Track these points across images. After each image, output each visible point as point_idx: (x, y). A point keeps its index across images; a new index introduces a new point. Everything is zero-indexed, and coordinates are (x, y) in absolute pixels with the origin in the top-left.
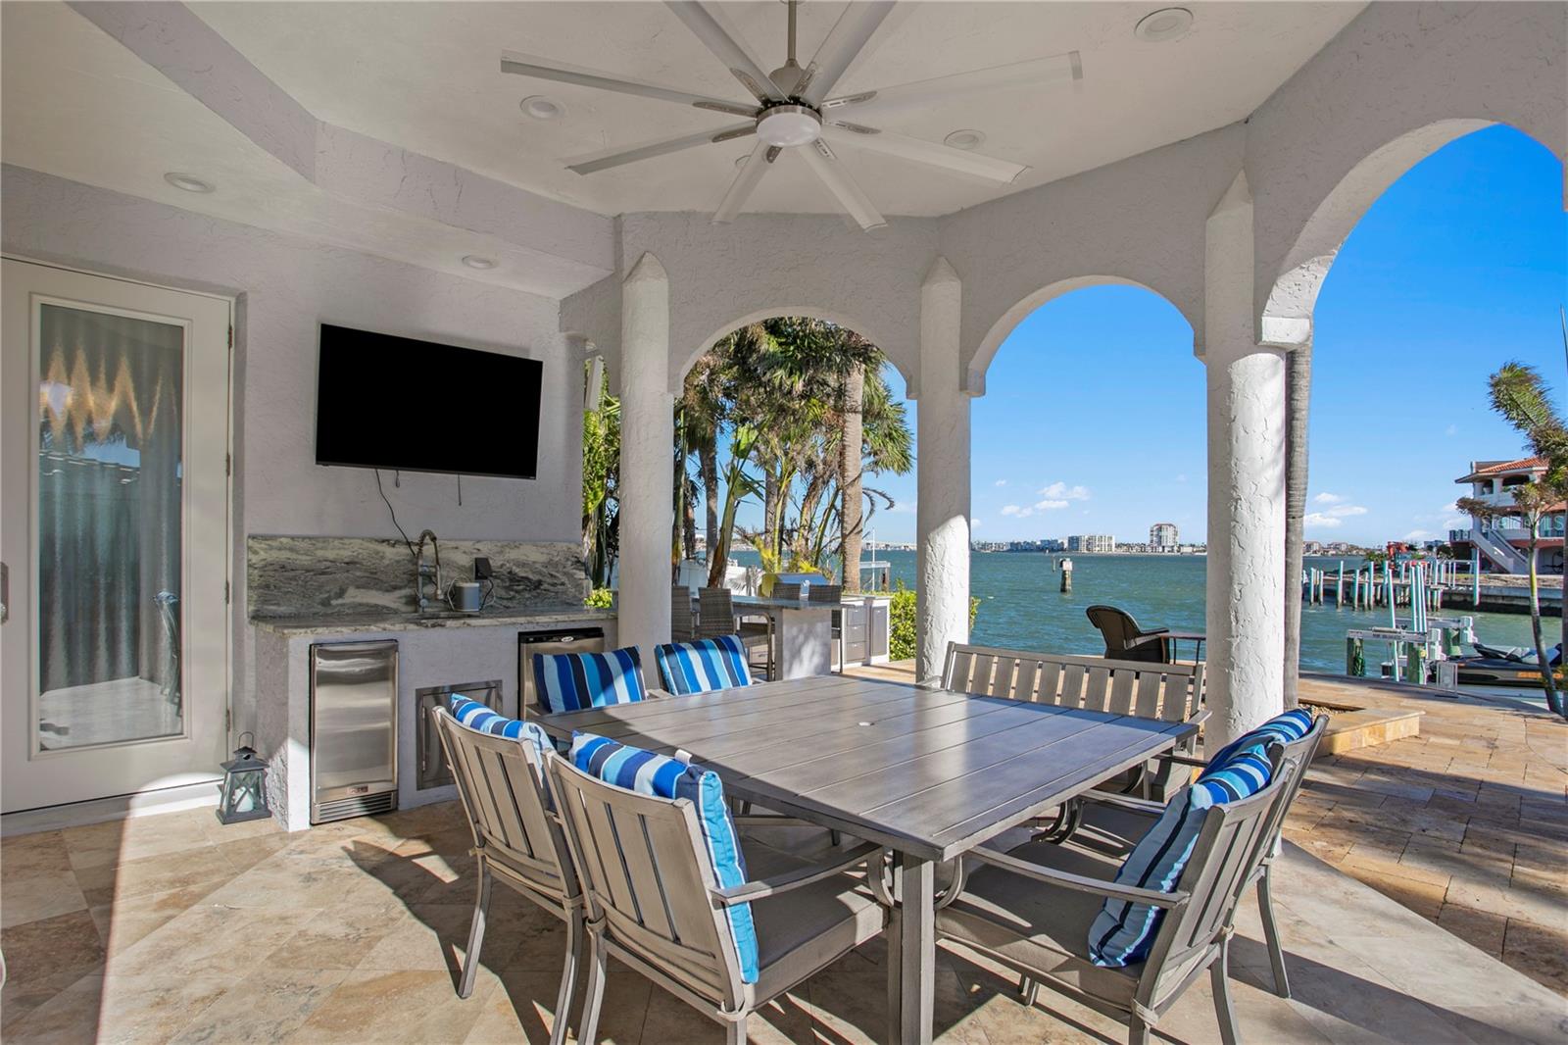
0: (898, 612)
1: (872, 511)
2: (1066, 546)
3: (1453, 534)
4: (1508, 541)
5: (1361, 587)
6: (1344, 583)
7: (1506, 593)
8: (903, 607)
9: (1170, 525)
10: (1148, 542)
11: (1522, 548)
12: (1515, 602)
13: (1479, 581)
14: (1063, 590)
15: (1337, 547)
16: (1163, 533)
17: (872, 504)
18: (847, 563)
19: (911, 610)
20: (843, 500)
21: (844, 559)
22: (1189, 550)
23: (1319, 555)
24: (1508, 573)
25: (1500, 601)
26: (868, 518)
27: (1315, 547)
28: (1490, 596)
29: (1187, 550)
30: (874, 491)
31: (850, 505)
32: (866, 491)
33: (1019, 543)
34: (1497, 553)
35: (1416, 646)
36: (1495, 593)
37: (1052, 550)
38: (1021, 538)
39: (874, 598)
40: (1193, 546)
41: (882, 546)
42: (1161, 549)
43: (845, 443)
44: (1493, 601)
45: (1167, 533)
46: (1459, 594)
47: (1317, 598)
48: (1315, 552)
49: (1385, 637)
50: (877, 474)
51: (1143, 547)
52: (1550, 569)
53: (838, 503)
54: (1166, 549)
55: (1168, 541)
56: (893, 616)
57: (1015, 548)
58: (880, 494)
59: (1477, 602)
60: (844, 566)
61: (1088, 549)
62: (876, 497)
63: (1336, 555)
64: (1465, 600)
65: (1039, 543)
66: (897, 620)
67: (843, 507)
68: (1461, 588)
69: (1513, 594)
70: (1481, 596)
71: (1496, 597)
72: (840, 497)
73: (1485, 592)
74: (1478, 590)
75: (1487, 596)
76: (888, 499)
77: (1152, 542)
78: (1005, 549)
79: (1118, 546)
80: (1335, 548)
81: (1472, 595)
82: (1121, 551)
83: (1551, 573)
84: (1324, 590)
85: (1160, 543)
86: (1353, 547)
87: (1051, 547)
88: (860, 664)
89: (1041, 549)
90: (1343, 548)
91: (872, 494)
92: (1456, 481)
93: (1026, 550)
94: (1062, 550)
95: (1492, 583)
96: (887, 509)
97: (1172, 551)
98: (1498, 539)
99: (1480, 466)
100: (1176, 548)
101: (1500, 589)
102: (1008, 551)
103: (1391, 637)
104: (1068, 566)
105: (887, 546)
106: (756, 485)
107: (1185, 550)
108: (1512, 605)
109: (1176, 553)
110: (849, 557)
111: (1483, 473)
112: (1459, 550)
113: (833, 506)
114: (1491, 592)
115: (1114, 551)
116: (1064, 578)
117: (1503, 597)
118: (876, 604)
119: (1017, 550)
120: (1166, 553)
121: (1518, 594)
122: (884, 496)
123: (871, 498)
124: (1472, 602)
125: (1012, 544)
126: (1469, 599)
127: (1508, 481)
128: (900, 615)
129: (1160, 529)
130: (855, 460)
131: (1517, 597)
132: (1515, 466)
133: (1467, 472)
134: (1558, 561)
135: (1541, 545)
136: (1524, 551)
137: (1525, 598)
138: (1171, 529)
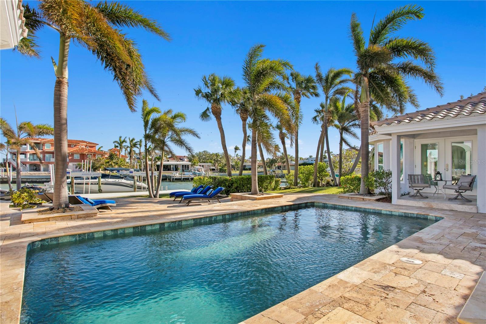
4: (21, 162)
11: (24, 163)
28: (15, 179)
52: (32, 170)
59: (11, 181)
68: (6, 177)
70: (13, 179)
131: (23, 179)
134: (35, 168)
135: (30, 163)
136: (26, 165)
137: (26, 179)
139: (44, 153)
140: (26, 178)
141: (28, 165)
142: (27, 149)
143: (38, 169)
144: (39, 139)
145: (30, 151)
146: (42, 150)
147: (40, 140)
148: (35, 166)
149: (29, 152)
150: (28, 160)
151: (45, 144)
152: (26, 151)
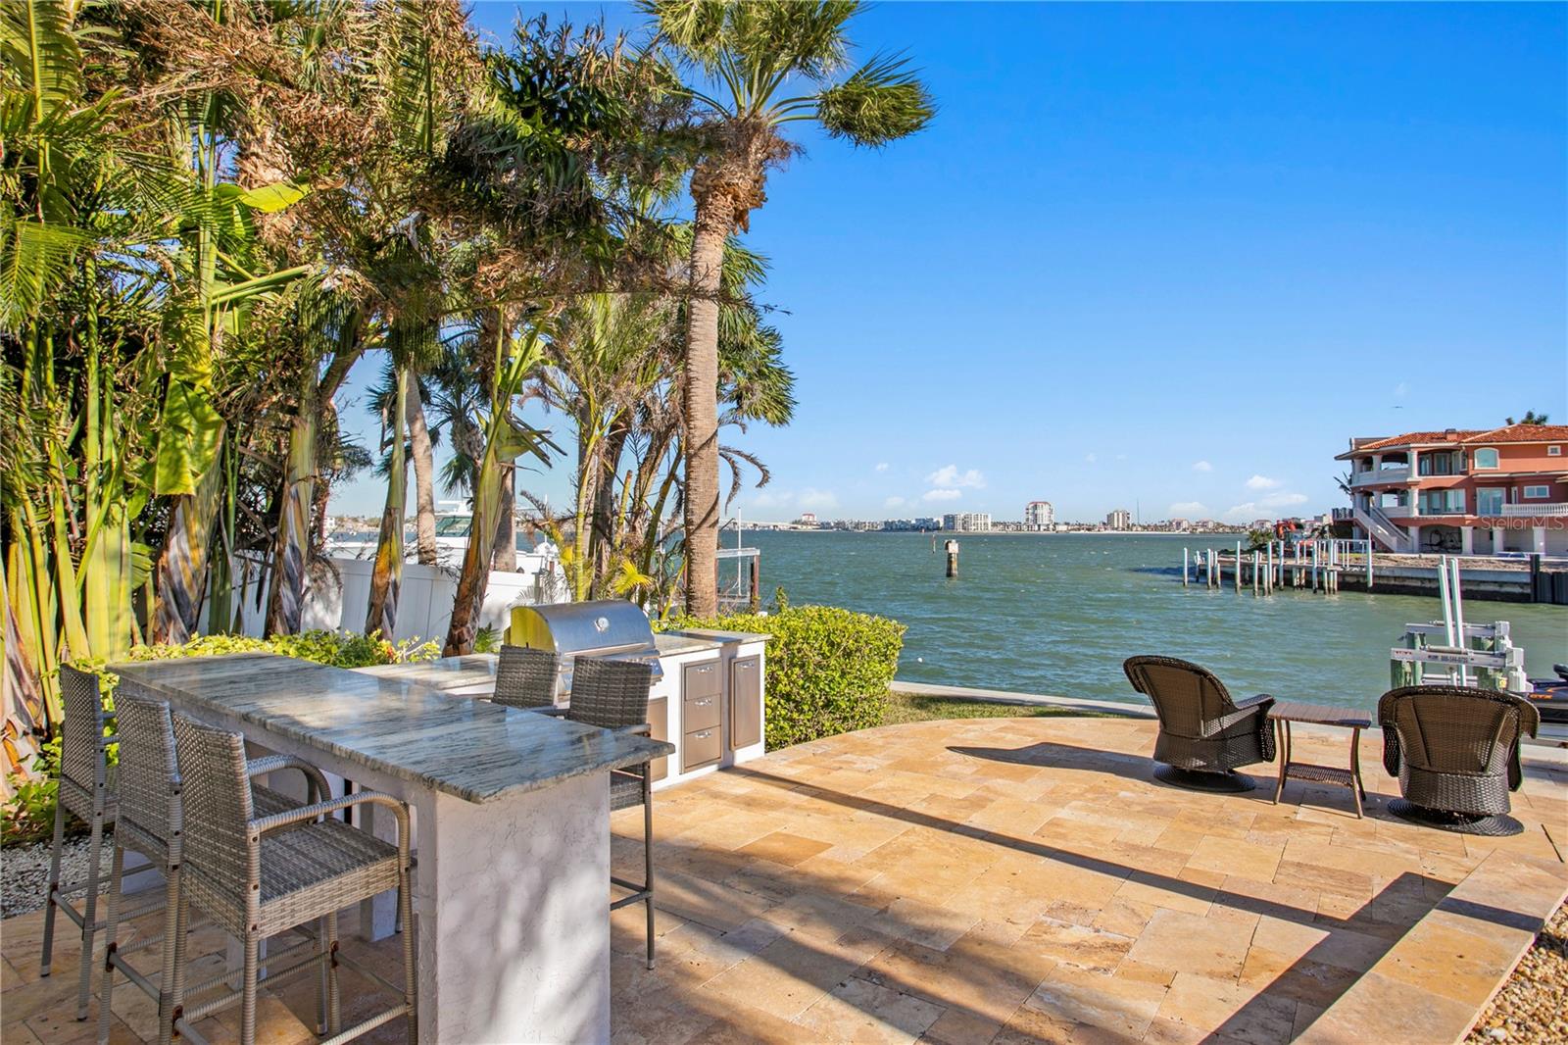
0: (778, 653)
1: (736, 486)
2: (941, 524)
3: (1335, 512)
4: (1391, 520)
5: (1261, 570)
6: (1243, 566)
7: (1397, 574)
8: (786, 645)
9: (1045, 503)
10: (1023, 521)
11: (1401, 525)
12: (1406, 583)
13: (1371, 562)
14: (949, 575)
15: (1205, 524)
16: (1038, 511)
17: (736, 474)
18: (694, 567)
19: (799, 651)
20: (688, 466)
21: (690, 561)
22: (1065, 528)
23: (1188, 532)
24: (1392, 552)
25: (1392, 582)
26: (729, 499)
27: (1185, 525)
28: (1383, 577)
29: (1062, 528)
30: (739, 453)
31: (700, 474)
32: (725, 452)
33: (892, 523)
34: (1381, 532)
35: (1491, 672)
36: (1388, 574)
37: (928, 529)
38: (894, 518)
39: (739, 642)
40: (1067, 524)
41: (750, 526)
42: (1036, 528)
43: (692, 375)
44: (1385, 582)
45: (1043, 511)
46: (1352, 575)
47: (1214, 582)
48: (1184, 530)
49: (1444, 659)
50: (744, 428)
51: (1018, 525)
52: (1429, 548)
53: (681, 472)
54: (1042, 528)
55: (1044, 520)
56: (769, 661)
57: (889, 527)
58: (747, 457)
59: (1371, 584)
60: (690, 572)
61: (964, 528)
62: (741, 462)
63: (1205, 532)
64: (1358, 582)
65: (914, 522)
66: (775, 668)
67: (688, 476)
68: (1354, 569)
69: (1405, 574)
70: (1374, 576)
71: (1388, 577)
72: (683, 462)
73: (1378, 573)
74: (1371, 570)
75: (1380, 577)
76: (760, 467)
77: (1028, 519)
78: (879, 528)
79: (994, 524)
80: (1203, 526)
81: (1365, 576)
82: (997, 530)
83: (1430, 552)
84: (1222, 572)
85: (1035, 520)
86: (1219, 525)
87: (925, 526)
88: (714, 768)
89: (915, 528)
90: (1211, 525)
91: (736, 458)
92: (1336, 458)
93: (901, 529)
94: (938, 529)
95: (1385, 563)
96: (760, 485)
97: (1048, 530)
98: (1380, 516)
99: (1359, 442)
100: (1051, 527)
101: (1392, 569)
102: (882, 530)
103: (1454, 660)
104: (954, 548)
105: (755, 525)
106: (537, 440)
107: (1059, 528)
108: (1404, 586)
109: (1051, 532)
110: (697, 558)
111: (1363, 449)
112: (1343, 528)
113: (672, 475)
114: (1383, 573)
115: (991, 530)
116: (950, 562)
117: (1395, 578)
118: (744, 651)
119: (892, 529)
120: (1042, 532)
121: (1409, 575)
122: (752, 460)
123: (734, 467)
124: (1366, 584)
125: (886, 523)
126: (1362, 580)
127: (1389, 457)
128: (782, 659)
129: (1035, 507)
130: (707, 407)
131: (1408, 578)
132: (1392, 443)
133: (1346, 449)
134: (1436, 539)
135: (1422, 524)
136: (1405, 530)
137: (1417, 579)
138: (1046, 507)
139: (1472, 485)
140: (1420, 575)
141: (1413, 531)
142: (1409, 472)
143: (1449, 544)
144: (1449, 437)
145: (1420, 479)
146: (1462, 473)
147: (1455, 437)
148: (1437, 532)
149: (1416, 484)
150: (1416, 514)
151: (1476, 451)
152: (1409, 480)
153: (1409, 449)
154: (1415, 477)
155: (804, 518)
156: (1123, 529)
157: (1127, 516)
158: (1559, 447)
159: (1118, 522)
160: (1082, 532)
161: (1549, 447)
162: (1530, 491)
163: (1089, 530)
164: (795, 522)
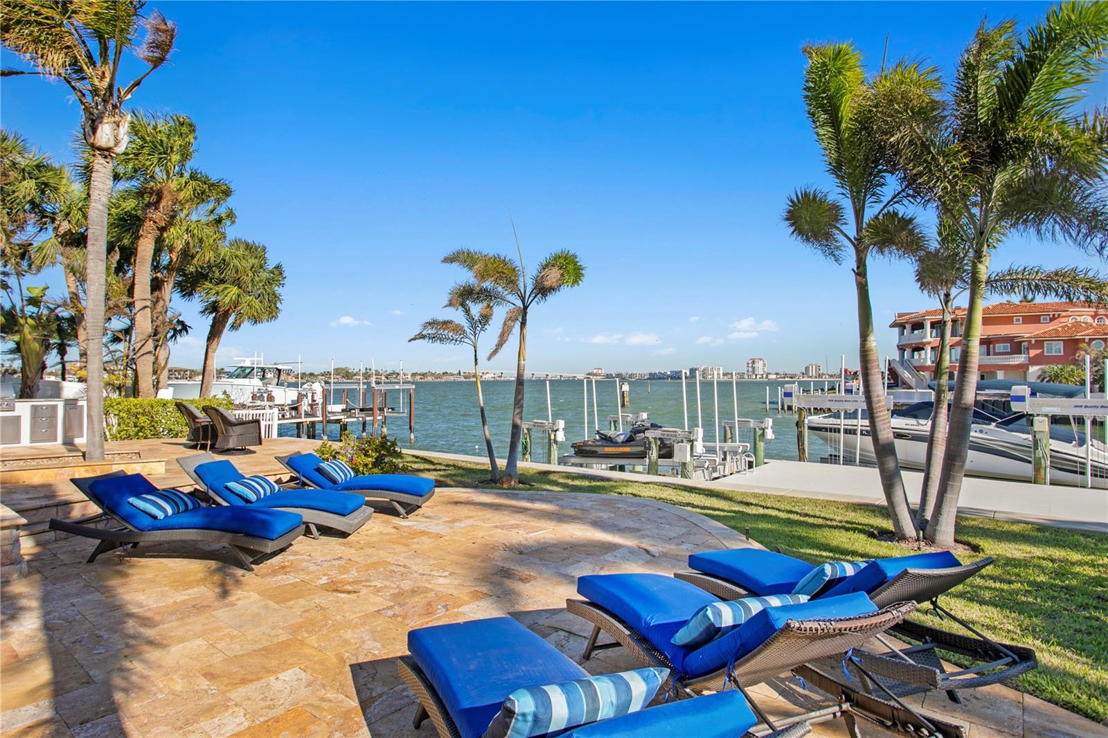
2: (688, 375)
9: (761, 359)
10: (745, 372)
16: (756, 365)
29: (773, 377)
33: (655, 373)
34: (907, 376)
37: (678, 378)
40: (777, 374)
41: (558, 377)
42: (754, 377)
45: (759, 365)
51: (741, 375)
54: (758, 377)
55: (760, 371)
57: (653, 377)
61: (704, 377)
65: (669, 373)
77: (748, 371)
78: (646, 377)
82: (726, 378)
85: (753, 372)
87: (677, 376)
89: (668, 377)
93: (660, 378)
97: (762, 378)
98: (908, 365)
100: (765, 376)
102: (648, 379)
104: (626, 388)
107: (770, 377)
109: (765, 379)
111: (900, 321)
115: (722, 379)
116: (623, 397)
119: (654, 379)
120: (758, 379)
125: (650, 374)
127: (914, 326)
129: (753, 362)
132: (916, 316)
133: (893, 320)
135: (932, 370)
138: (761, 363)
141: (927, 375)
142: (925, 336)
145: (931, 339)
146: (960, 336)
149: (929, 343)
150: (929, 363)
152: (924, 340)
153: (925, 320)
154: (928, 339)
155: (595, 371)
156: (816, 377)
157: (818, 368)
158: (1021, 318)
159: (813, 372)
160: (787, 379)
161: (1015, 318)
162: (1000, 347)
163: (791, 378)
164: (589, 374)
